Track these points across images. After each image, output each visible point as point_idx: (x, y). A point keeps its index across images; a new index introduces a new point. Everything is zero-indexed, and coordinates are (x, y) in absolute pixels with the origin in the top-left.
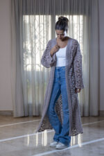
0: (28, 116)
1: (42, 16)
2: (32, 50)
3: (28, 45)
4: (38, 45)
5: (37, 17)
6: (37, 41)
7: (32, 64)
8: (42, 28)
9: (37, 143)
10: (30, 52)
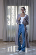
0: (8, 41)
1: (14, 6)
2: (10, 18)
3: (9, 16)
4: (12, 16)
5: (12, 6)
6: (12, 15)
7: (10, 23)
8: (14, 11)
9: (12, 50)
10: (10, 19)
